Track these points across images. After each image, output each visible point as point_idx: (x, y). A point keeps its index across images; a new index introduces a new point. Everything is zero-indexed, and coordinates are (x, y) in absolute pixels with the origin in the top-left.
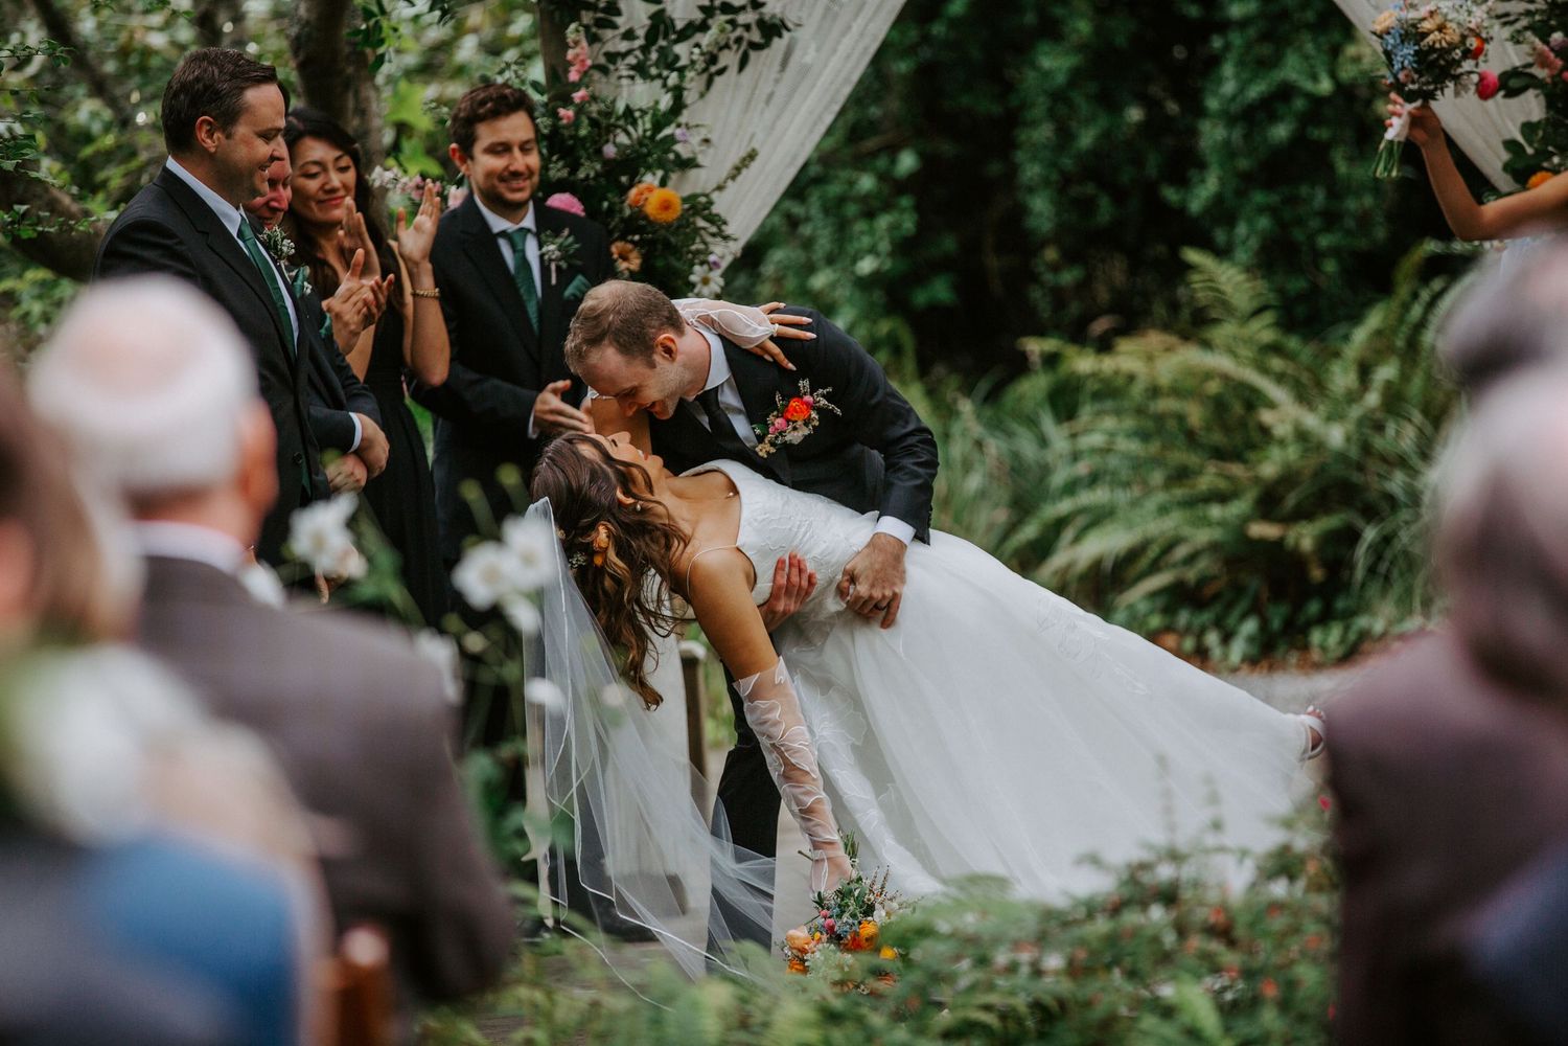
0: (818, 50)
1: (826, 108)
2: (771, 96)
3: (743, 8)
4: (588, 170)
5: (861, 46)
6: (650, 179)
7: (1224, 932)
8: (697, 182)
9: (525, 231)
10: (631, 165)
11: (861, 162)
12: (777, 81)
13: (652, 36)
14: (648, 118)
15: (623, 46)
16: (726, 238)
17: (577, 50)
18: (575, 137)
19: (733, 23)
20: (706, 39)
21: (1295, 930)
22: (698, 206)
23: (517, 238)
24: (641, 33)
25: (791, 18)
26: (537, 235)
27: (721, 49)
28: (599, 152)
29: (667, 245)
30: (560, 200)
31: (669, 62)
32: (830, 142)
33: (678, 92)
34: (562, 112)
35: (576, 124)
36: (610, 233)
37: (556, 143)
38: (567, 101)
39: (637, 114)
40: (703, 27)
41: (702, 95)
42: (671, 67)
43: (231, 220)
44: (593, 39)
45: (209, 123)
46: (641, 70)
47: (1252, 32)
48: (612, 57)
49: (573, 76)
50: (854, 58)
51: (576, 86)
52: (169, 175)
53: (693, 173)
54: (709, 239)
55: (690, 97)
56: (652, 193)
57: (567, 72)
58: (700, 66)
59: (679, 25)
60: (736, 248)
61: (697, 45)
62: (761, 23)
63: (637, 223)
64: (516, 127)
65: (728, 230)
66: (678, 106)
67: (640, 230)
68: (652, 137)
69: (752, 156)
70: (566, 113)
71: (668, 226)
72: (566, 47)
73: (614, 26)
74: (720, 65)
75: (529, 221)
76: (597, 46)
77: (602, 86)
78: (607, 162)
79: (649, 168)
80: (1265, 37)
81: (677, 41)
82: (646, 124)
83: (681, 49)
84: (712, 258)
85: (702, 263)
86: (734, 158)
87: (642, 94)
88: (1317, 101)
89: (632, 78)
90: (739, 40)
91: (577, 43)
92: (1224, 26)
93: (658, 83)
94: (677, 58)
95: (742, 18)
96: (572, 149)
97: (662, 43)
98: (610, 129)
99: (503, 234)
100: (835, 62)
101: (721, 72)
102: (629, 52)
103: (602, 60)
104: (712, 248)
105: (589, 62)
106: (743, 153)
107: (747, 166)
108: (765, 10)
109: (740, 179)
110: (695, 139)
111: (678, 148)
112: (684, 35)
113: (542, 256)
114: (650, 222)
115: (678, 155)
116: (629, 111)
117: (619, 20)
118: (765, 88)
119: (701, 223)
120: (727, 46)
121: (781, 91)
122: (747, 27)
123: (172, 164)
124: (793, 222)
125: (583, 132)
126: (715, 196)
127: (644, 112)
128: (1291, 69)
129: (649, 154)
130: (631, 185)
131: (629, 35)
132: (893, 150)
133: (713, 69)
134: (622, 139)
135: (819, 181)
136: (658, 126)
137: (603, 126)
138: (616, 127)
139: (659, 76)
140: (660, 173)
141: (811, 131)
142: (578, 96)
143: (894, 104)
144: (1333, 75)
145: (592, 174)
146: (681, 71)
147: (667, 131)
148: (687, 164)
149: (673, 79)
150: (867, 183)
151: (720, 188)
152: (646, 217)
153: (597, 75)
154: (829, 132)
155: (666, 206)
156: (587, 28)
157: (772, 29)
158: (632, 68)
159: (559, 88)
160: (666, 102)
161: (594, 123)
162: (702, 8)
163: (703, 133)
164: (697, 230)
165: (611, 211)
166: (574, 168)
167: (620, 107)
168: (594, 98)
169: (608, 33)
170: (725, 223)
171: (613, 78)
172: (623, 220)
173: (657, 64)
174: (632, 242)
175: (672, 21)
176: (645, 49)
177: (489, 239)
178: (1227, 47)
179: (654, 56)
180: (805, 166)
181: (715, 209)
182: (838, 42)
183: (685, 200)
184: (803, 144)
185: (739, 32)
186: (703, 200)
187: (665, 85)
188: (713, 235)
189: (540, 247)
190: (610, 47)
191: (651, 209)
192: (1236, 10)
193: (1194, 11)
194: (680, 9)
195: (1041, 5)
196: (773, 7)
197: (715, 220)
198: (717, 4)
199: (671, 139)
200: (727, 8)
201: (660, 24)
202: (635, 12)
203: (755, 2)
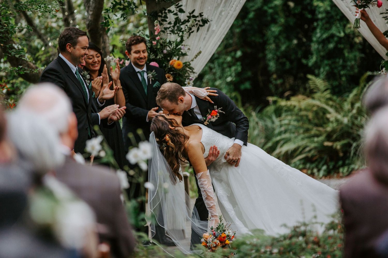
0: (216, 26)
1: (219, 41)
2: (205, 38)
3: (198, 16)
4: (159, 56)
5: (227, 26)
6: (175, 58)
7: (317, 243)
8: (187, 59)
9: (144, 71)
10: (170, 55)
11: (227, 54)
12: (206, 34)
13: (175, 24)
14: (174, 43)
15: (168, 26)
16: (194, 73)
17: (157, 27)
18: (157, 48)
19: (195, 20)
20: (189, 24)
21: (335, 242)
22: (187, 65)
23: (142, 73)
24: (173, 23)
25: (210, 19)
26: (147, 72)
27: (192, 26)
28: (162, 52)
29: (179, 75)
30: (153, 64)
31: (180, 30)
32: (220, 49)
33: (182, 37)
34: (153, 42)
35: (157, 45)
36: (165, 72)
37: (152, 50)
38: (154, 39)
39: (172, 43)
40: (188, 21)
41: (188, 38)
44: (161, 24)
45: (70, 45)
46: (173, 32)
47: (324, 21)
48: (166, 29)
49: (156, 33)
50: (225, 29)
51: (157, 36)
52: (60, 58)
53: (186, 57)
54: (190, 73)
55: (185, 38)
56: (175, 62)
57: (154, 32)
58: (187, 31)
59: (182, 21)
60: (196, 75)
61: (187, 26)
62: (202, 20)
63: (172, 69)
64: (142, 46)
65: (194, 71)
66: (182, 41)
67: (173, 71)
68: (176, 48)
69: (200, 53)
70: (154, 42)
71: (180, 70)
72: (154, 26)
73: (166, 21)
74: (192, 30)
75: (145, 69)
76: (162, 26)
77: (163, 36)
78: (164, 54)
79: (175, 56)
80: (327, 22)
81: (181, 25)
82: (174, 45)
83: (183, 27)
84: (190, 78)
85: (188, 79)
86: (196, 53)
87: (173, 38)
88: (340, 38)
89: (171, 34)
90: (197, 24)
91: (157, 25)
92: (317, 20)
93: (177, 35)
94: (182, 29)
95: (198, 19)
96: (156, 51)
97: (178, 25)
98: (165, 46)
100: (220, 30)
101: (192, 32)
102: (170, 27)
103: (163, 29)
104: (190, 75)
105: (160, 30)
106: (198, 52)
107: (199, 55)
108: (203, 17)
109: (197, 58)
110: (186, 49)
111: (182, 51)
112: (183, 23)
113: (148, 77)
114: (175, 69)
115: (182, 53)
116: (170, 42)
118: (203, 36)
119: (188, 69)
120: (194, 26)
121: (207, 36)
122: (199, 21)
123: (61, 55)
124: (211, 69)
125: (158, 47)
126: (191, 62)
127: (173, 42)
128: (334, 30)
129: (175, 52)
130: (170, 60)
131: (170, 23)
132: (235, 51)
133: (191, 31)
134: (168, 48)
135: (217, 58)
136: (177, 45)
137: (163, 46)
138: (167, 46)
139: (177, 33)
140: (177, 57)
141: (215, 46)
142: (157, 38)
143: (236, 39)
144: (344, 32)
145: (161, 57)
146: (183, 32)
147: (179, 47)
148: (184, 55)
149: (181, 34)
150: (229, 59)
151: (192, 60)
153: (162, 33)
154: (219, 46)
155: (179, 65)
156: (159, 22)
157: (205, 22)
158: (171, 31)
159: (153, 36)
160: (179, 39)
161: (161, 45)
162: (188, 17)
163: (188, 47)
164: (187, 71)
165: (165, 66)
166: (156, 56)
167: (168, 41)
168: (161, 39)
169: (165, 23)
170: (194, 69)
171: (166, 34)
172: (168, 68)
173: (177, 30)
174: (171, 74)
175: (180, 20)
176: (174, 27)
177: (135, 73)
178: (318, 25)
179: (176, 28)
180: (214, 55)
181: (191, 66)
182: (221, 25)
183: (184, 63)
184: (213, 50)
185: (197, 22)
186: (188, 63)
187: (179, 35)
188: (191, 72)
189: (147, 75)
190: (165, 26)
191: (175, 66)
192: (320, 16)
193: (309, 16)
194: (183, 17)
195: (272, 15)
196: (205, 16)
197: (191, 68)
198: (191, 16)
199: (180, 49)
200: (194, 16)
201: (177, 20)
202: (171, 18)
203: (201, 15)
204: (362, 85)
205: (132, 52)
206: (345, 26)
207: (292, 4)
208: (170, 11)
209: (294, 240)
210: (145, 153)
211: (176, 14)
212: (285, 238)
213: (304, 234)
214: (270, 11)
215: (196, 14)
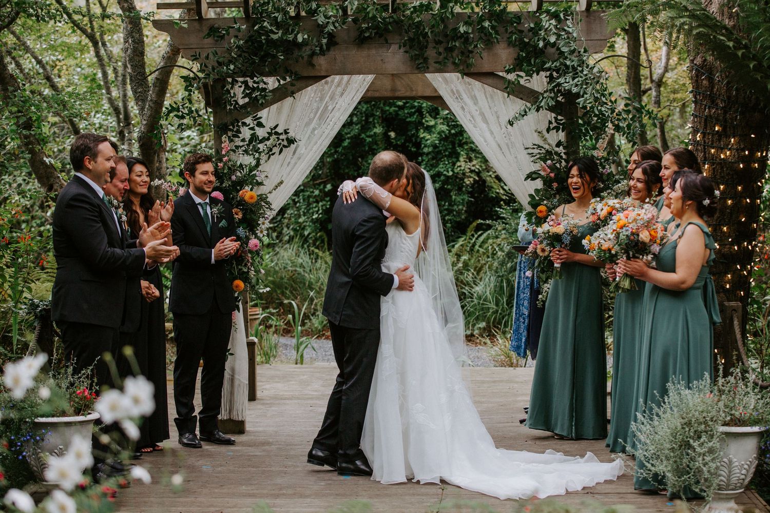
0: (306, 149)
1: (307, 169)
2: (289, 163)
3: (282, 134)
4: (226, 184)
5: (320, 149)
6: (247, 188)
8: (263, 190)
9: (206, 203)
10: (240, 183)
11: (315, 186)
12: (292, 158)
13: (251, 141)
14: (248, 168)
15: (241, 144)
16: (271, 209)
17: (225, 144)
18: (223, 173)
19: (278, 138)
20: (268, 143)
22: (262, 198)
23: (204, 206)
24: (247, 140)
25: (297, 138)
26: (210, 205)
27: (273, 147)
28: (230, 178)
29: (251, 210)
30: (216, 194)
31: (257, 150)
32: (306, 180)
33: (258, 160)
34: (219, 164)
35: (223, 168)
36: (233, 205)
38: (221, 161)
39: (244, 166)
40: (268, 139)
41: (266, 162)
42: (256, 151)
43: (101, 193)
44: (231, 141)
45: (89, 159)
46: (246, 152)
47: (430, 156)
48: (237, 147)
49: (224, 153)
50: (318, 152)
51: (224, 156)
53: (262, 187)
54: (265, 209)
55: (262, 162)
56: (247, 193)
57: (222, 151)
58: (267, 152)
59: (260, 138)
60: (275, 213)
61: (266, 145)
62: (287, 139)
63: (242, 203)
65: (272, 207)
66: (258, 164)
67: (243, 205)
68: (249, 174)
69: (281, 183)
70: (221, 165)
71: (252, 204)
72: (222, 142)
73: (239, 137)
74: (273, 152)
75: (207, 201)
76: (232, 143)
77: (233, 156)
78: (232, 182)
79: (247, 184)
80: (433, 159)
81: (259, 143)
82: (246, 170)
83: (261, 146)
84: (266, 216)
85: (263, 217)
86: (276, 183)
87: (248, 160)
88: (448, 177)
89: (243, 154)
90: (280, 144)
91: (225, 142)
92: (422, 155)
93: (252, 156)
94: (259, 148)
95: (281, 137)
96: (221, 177)
97: (254, 143)
98: (235, 171)
99: (200, 204)
100: (311, 153)
101: (273, 154)
102: (243, 146)
103: (234, 148)
104: (266, 212)
105: (229, 148)
106: (279, 182)
107: (280, 186)
108: (289, 135)
109: (277, 190)
110: (263, 176)
111: (257, 178)
112: (261, 141)
113: (212, 213)
114: (246, 203)
115: (257, 181)
116: (241, 165)
117: (240, 135)
118: (288, 160)
119: (263, 204)
120: (276, 146)
121: (293, 162)
122: (283, 140)
123: (79, 174)
124: (295, 203)
125: (225, 171)
126: (268, 195)
127: (246, 166)
128: (441, 168)
129: (247, 180)
130: (241, 190)
131: (243, 140)
132: (325, 183)
133: (270, 153)
134: (239, 174)
135: (303, 191)
136: (251, 171)
137: (232, 170)
138: (237, 170)
139: (253, 154)
140: (251, 186)
141: (302, 176)
142: (224, 159)
143: (326, 170)
144: (452, 171)
145: (228, 185)
146: (260, 153)
147: (254, 173)
148: (260, 184)
149: (257, 155)
150: (317, 192)
151: (270, 192)
152: (245, 201)
153: (232, 153)
154: (307, 177)
155: (252, 198)
156: (229, 137)
157: (291, 141)
158: (244, 151)
159: (219, 155)
160: (254, 163)
161: (229, 168)
162: (268, 133)
163: (266, 173)
164: (262, 206)
165: (233, 198)
166: (222, 183)
167: (238, 163)
168: (230, 160)
169: (237, 139)
170: (271, 204)
171: (237, 154)
172: (237, 201)
173: (252, 150)
174: (240, 209)
175: (258, 136)
176: (248, 145)
178: (423, 160)
179: (251, 147)
180: (300, 186)
181: (268, 200)
182: (312, 147)
183: (258, 196)
184: (299, 180)
185: (280, 141)
186: (264, 196)
187: (254, 157)
188: (267, 208)
189: (211, 209)
190: (237, 144)
191: (247, 198)
192: (426, 150)
193: (413, 149)
194: (261, 133)
195: (370, 144)
196: (292, 134)
197: (268, 203)
198: (273, 132)
199: (255, 175)
200: (276, 133)
201: (254, 137)
202: (246, 133)
203: (286, 132)
204: (469, 234)
205: (197, 174)
206: (454, 164)
207: (392, 135)
208: (244, 124)
211: (252, 129)
214: (369, 139)
215: (280, 130)
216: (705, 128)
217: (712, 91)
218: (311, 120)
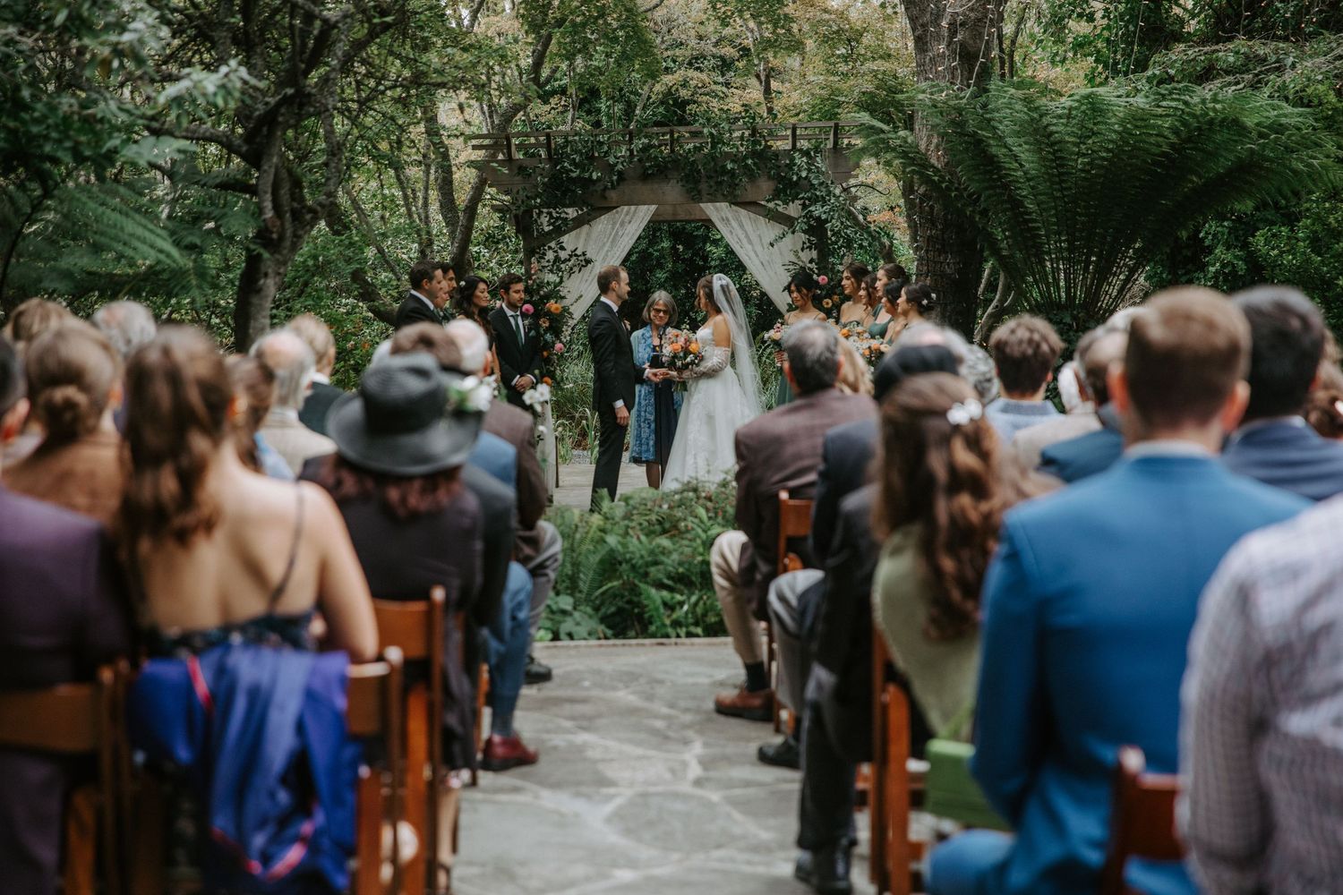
2: (585, 281)
3: (580, 255)
6: (553, 301)
7: (709, 499)
8: (566, 303)
9: (518, 316)
10: (548, 297)
13: (555, 262)
14: (553, 285)
15: (547, 264)
16: (573, 319)
17: (534, 265)
19: (578, 259)
20: (570, 264)
21: (727, 498)
22: (565, 309)
23: (516, 319)
24: (552, 261)
25: (594, 258)
26: (521, 317)
27: (574, 266)
28: (539, 293)
29: (556, 320)
31: (560, 270)
33: (561, 278)
35: (532, 285)
36: (541, 316)
37: (527, 290)
39: (550, 283)
40: (569, 260)
41: (568, 279)
43: (431, 306)
44: (539, 262)
45: (424, 280)
46: (551, 271)
48: (543, 267)
49: (533, 272)
51: (533, 275)
52: (411, 295)
53: (565, 300)
54: (568, 319)
55: (565, 279)
56: (553, 305)
57: (531, 271)
58: (568, 271)
59: (563, 259)
60: (576, 321)
61: (567, 265)
62: (585, 260)
63: (549, 314)
64: (520, 286)
66: (561, 282)
67: (549, 316)
68: (554, 290)
69: (581, 296)
70: (530, 282)
71: (557, 314)
72: (531, 264)
73: (545, 259)
74: (573, 271)
75: (519, 313)
76: (539, 264)
77: (541, 275)
78: (541, 296)
79: (552, 298)
81: (562, 264)
83: (563, 266)
84: (569, 324)
85: (566, 325)
86: (576, 297)
87: (553, 278)
89: (549, 273)
90: (579, 264)
91: (534, 263)
93: (556, 275)
94: (562, 268)
95: (580, 258)
97: (557, 264)
98: (542, 287)
99: (512, 317)
101: (574, 273)
102: (548, 266)
103: (541, 268)
104: (569, 321)
105: (537, 268)
106: (579, 295)
107: (580, 299)
108: (586, 256)
109: (577, 302)
110: (566, 291)
111: (561, 293)
112: (563, 262)
113: (522, 324)
114: (552, 313)
115: (561, 295)
116: (547, 282)
117: (546, 257)
118: (585, 277)
119: (566, 314)
120: (576, 266)
122: (582, 261)
123: (413, 292)
126: (570, 307)
127: (552, 283)
129: (553, 294)
130: (547, 303)
131: (548, 261)
133: (571, 272)
134: (545, 290)
136: (555, 287)
137: (540, 286)
138: (544, 286)
139: (556, 273)
140: (555, 300)
142: (534, 278)
145: (536, 299)
146: (563, 272)
147: (558, 288)
148: (564, 298)
149: (560, 274)
151: (572, 305)
153: (539, 272)
155: (557, 309)
156: (537, 259)
157: (588, 262)
158: (549, 270)
159: (528, 275)
160: (558, 280)
161: (538, 285)
162: (569, 255)
163: (568, 289)
164: (565, 316)
165: (541, 310)
166: (532, 297)
167: (545, 281)
168: (538, 278)
169: (543, 261)
170: (573, 315)
171: (544, 273)
172: (544, 312)
173: (556, 270)
174: (547, 319)
175: (561, 258)
176: (553, 266)
179: (555, 267)
181: (570, 311)
183: (562, 308)
185: (579, 262)
186: (567, 308)
187: (558, 276)
189: (522, 321)
190: (543, 265)
191: (552, 309)
192: (713, 263)
193: (701, 263)
194: (563, 255)
195: (658, 259)
196: (588, 256)
197: (570, 313)
198: (573, 254)
199: (559, 291)
200: (576, 255)
201: (557, 259)
202: (550, 255)
203: (584, 254)
205: (511, 291)
206: (741, 277)
207: (681, 248)
208: (550, 248)
209: (685, 494)
210: (542, 394)
211: (556, 252)
212: (676, 493)
213: (695, 490)
214: (656, 254)
215: (579, 252)
216: (928, 246)
217: (932, 215)
218: (604, 244)
